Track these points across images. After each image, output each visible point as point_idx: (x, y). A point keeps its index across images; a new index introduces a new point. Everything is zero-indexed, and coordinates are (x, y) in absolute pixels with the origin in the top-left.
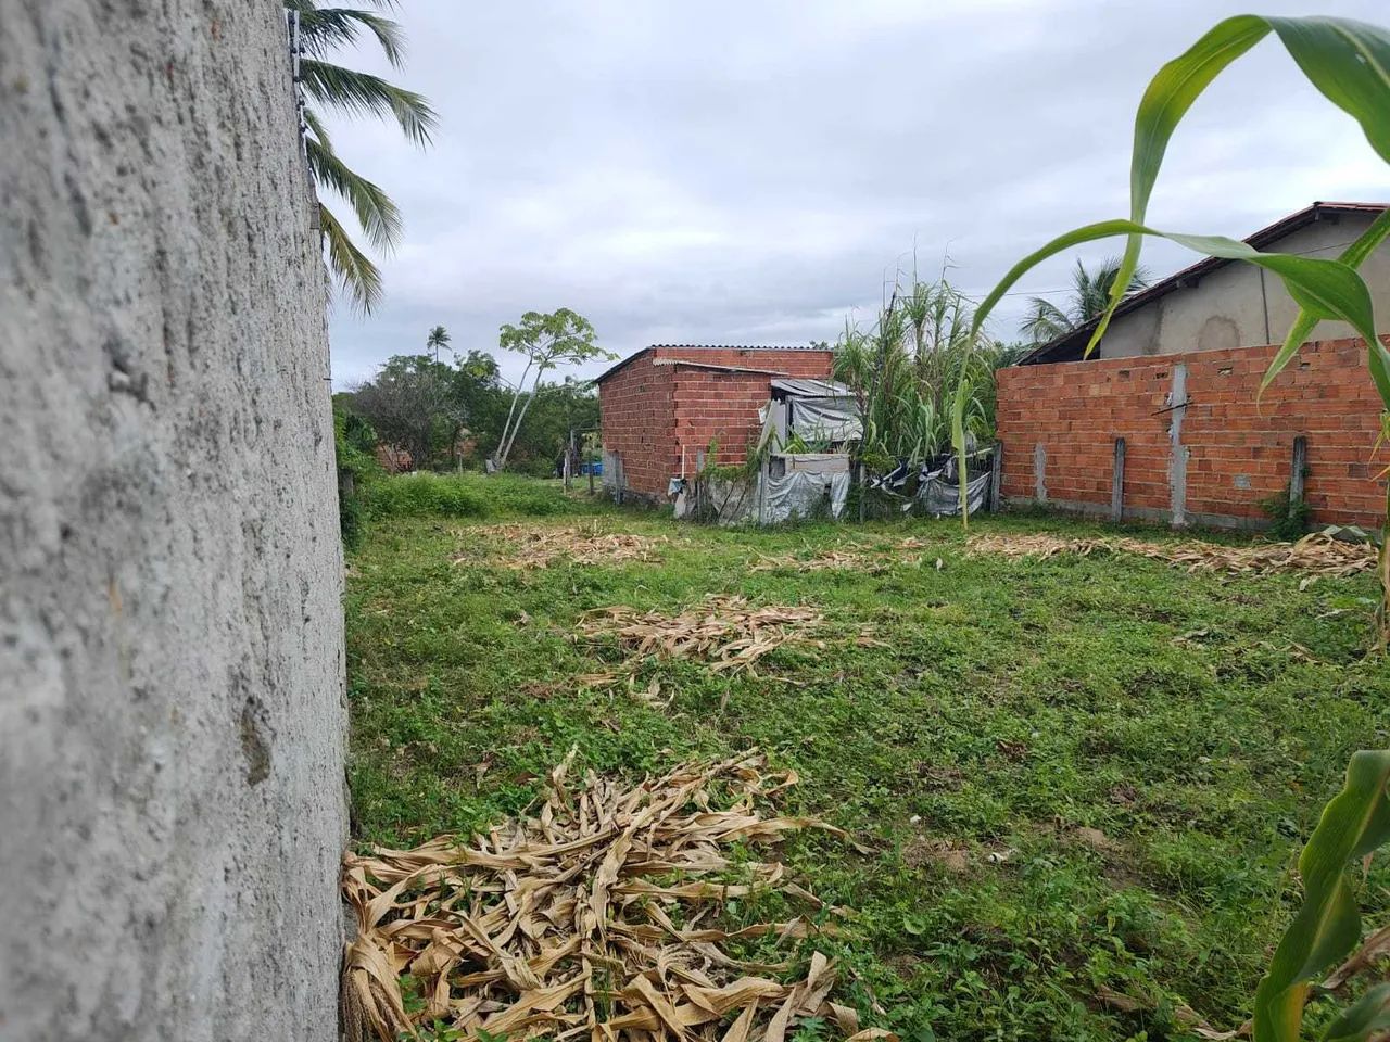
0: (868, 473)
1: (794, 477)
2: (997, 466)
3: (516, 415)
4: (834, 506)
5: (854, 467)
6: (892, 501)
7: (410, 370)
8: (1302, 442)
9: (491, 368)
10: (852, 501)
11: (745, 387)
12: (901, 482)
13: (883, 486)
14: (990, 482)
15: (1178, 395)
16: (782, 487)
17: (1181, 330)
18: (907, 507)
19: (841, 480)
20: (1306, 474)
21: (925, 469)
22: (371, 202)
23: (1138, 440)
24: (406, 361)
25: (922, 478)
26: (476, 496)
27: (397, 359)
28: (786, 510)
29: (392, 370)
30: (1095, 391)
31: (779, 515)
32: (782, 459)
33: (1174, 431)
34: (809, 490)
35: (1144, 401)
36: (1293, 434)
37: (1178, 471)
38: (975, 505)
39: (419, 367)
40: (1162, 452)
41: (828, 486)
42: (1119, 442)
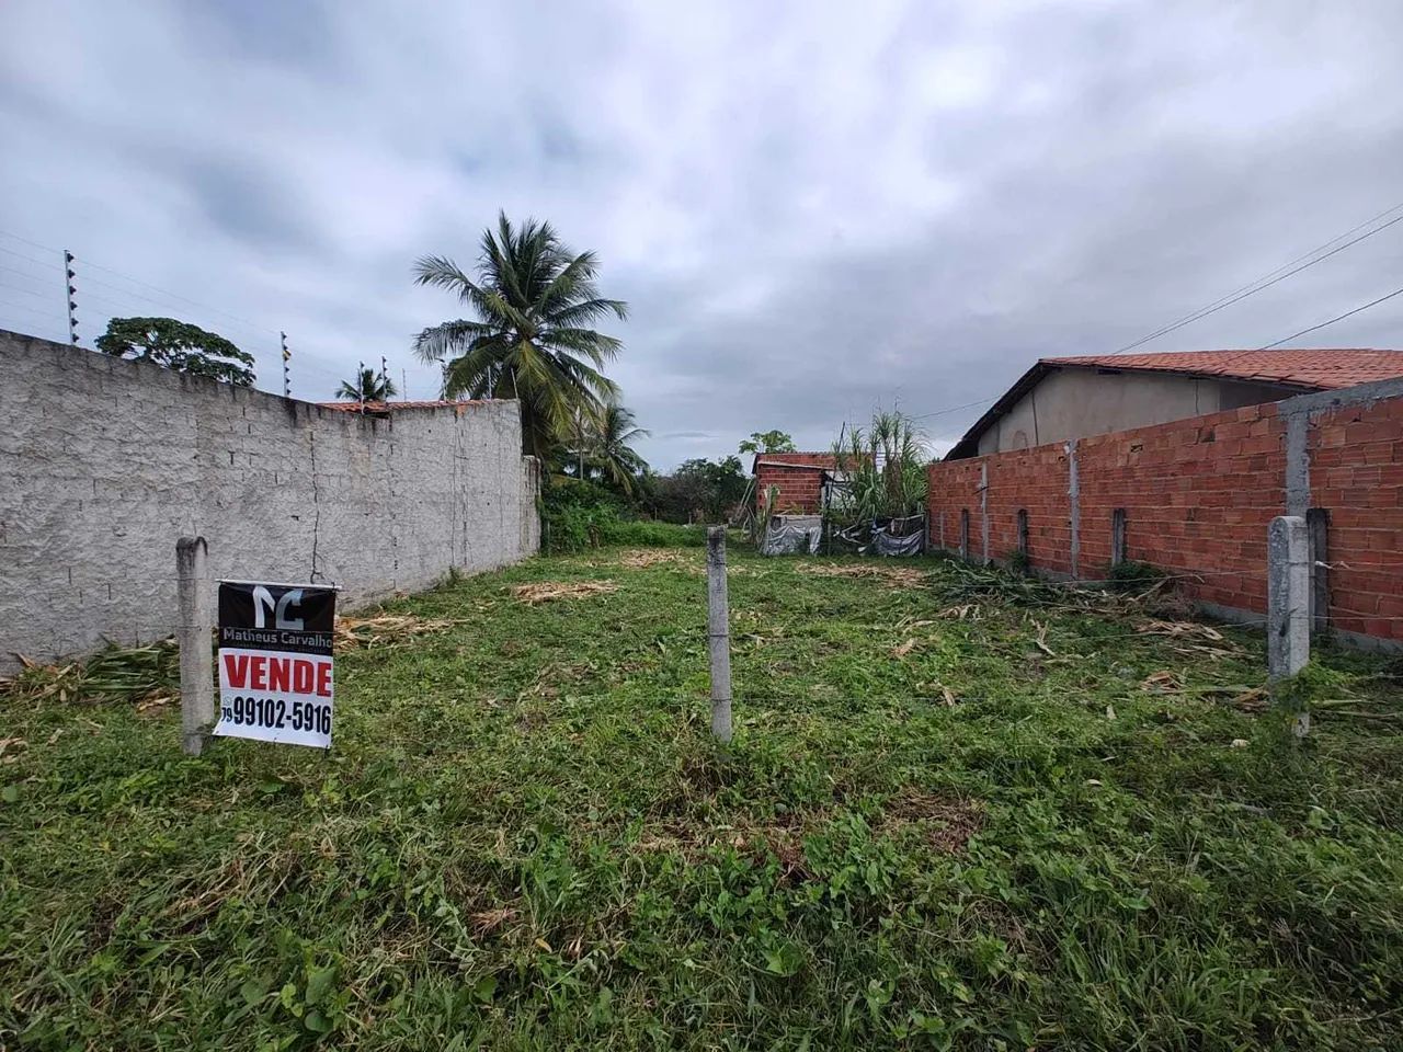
0: (833, 528)
1: (785, 529)
2: (927, 526)
3: (749, 491)
4: (811, 546)
5: (825, 523)
6: (850, 544)
7: (695, 467)
8: (1023, 513)
9: (738, 465)
10: (823, 542)
11: (804, 477)
12: (857, 534)
13: (844, 536)
14: (924, 535)
15: (984, 482)
16: (778, 535)
17: (1007, 437)
18: (861, 549)
19: (816, 530)
20: (1026, 533)
21: (875, 526)
22: (606, 388)
23: (972, 510)
24: (694, 462)
25: (873, 532)
26: (660, 534)
27: (688, 461)
28: (781, 547)
30: (958, 478)
31: (777, 550)
32: (779, 519)
33: (983, 505)
34: (796, 536)
35: (973, 485)
36: (1020, 507)
37: (985, 531)
38: (915, 551)
39: (701, 466)
40: (980, 518)
41: (807, 535)
42: (965, 511)
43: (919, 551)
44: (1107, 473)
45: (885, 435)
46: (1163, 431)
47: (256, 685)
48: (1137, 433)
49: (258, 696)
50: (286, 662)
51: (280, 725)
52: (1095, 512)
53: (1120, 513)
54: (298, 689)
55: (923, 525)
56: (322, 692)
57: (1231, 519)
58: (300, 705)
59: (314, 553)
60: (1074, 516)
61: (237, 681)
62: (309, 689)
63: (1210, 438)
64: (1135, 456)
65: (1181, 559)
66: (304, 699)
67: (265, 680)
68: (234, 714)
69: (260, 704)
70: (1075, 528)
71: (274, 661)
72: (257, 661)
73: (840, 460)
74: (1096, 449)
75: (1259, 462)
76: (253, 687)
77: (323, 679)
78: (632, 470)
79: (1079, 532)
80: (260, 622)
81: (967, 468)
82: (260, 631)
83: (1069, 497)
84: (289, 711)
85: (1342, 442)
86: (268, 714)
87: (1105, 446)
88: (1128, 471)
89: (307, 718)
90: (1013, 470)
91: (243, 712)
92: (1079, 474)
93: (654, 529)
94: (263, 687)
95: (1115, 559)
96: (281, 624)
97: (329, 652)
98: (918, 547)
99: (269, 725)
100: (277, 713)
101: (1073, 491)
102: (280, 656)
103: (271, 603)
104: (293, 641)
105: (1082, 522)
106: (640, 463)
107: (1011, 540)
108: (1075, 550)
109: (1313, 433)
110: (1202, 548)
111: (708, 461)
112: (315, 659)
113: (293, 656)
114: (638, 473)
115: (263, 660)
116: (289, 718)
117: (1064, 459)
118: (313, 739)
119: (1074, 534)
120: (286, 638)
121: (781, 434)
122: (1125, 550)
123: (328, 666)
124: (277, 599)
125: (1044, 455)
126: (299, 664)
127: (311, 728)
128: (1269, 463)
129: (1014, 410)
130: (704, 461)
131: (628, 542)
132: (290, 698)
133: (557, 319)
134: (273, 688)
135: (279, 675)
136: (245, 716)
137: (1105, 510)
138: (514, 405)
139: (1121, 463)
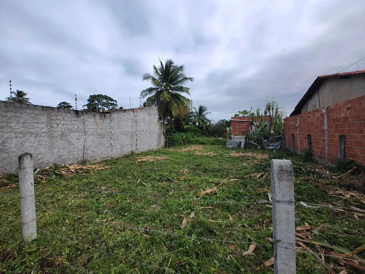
0: (249, 140)
1: (233, 140)
2: (283, 139)
4: (242, 146)
5: (246, 138)
6: (255, 145)
8: (309, 136)
10: (245, 145)
11: (245, 124)
12: (257, 142)
13: (252, 142)
14: (282, 143)
15: (298, 124)
16: (231, 142)
17: (310, 108)
18: (259, 147)
19: (243, 141)
20: (310, 143)
21: (263, 139)
22: (188, 101)
23: (295, 134)
25: (263, 141)
31: (231, 147)
33: (298, 133)
34: (237, 142)
35: (295, 125)
36: (309, 133)
37: (299, 141)
38: (278, 148)
39: (223, 121)
40: (297, 137)
41: (240, 142)
42: (293, 135)
43: (280, 148)
44: (338, 120)
45: (269, 110)
46: (360, 100)
48: (349, 102)
52: (334, 136)
53: (342, 137)
59: (84, 148)
60: (326, 138)
64: (348, 112)
70: (326, 142)
74: (334, 110)
78: (206, 123)
79: (328, 144)
81: (294, 119)
83: (324, 130)
87: (337, 109)
88: (346, 119)
90: (306, 119)
92: (328, 120)
93: (202, 140)
95: (340, 156)
98: (280, 146)
101: (326, 127)
105: (329, 140)
107: (306, 146)
108: (326, 151)
111: (226, 120)
114: (208, 124)
117: (322, 115)
119: (326, 144)
122: (345, 153)
125: (316, 113)
129: (312, 98)
130: (225, 120)
131: (195, 143)
133: (175, 84)
137: (337, 135)
138: (155, 108)
139: (343, 115)
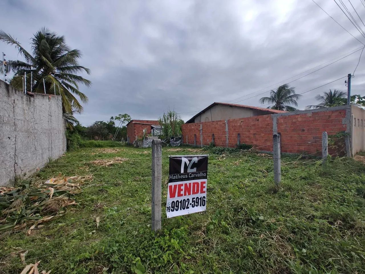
0: (161, 140)
1: (149, 140)
2: (182, 139)
3: (117, 131)
5: (159, 138)
6: (165, 144)
7: (99, 123)
8: (213, 135)
9: (114, 123)
11: (147, 127)
12: (167, 141)
13: (164, 142)
14: (181, 141)
15: (201, 128)
16: (147, 142)
17: (203, 119)
18: (168, 145)
20: (214, 139)
22: (83, 96)
23: (197, 135)
24: (99, 122)
25: (170, 140)
27: (97, 122)
28: (148, 145)
29: (96, 124)
30: (192, 127)
32: (147, 138)
33: (201, 133)
35: (197, 129)
37: (201, 139)
38: (179, 145)
39: (101, 123)
40: (200, 136)
42: (195, 135)
43: (180, 145)
44: (235, 126)
45: (171, 116)
46: (248, 118)
47: (180, 195)
48: (241, 119)
49: (180, 199)
50: (190, 184)
51: (188, 208)
52: (233, 134)
53: (239, 134)
54: (194, 193)
55: (180, 139)
56: (202, 192)
57: (263, 135)
58: (194, 198)
59: (15, 154)
60: (227, 135)
61: (172, 195)
62: (197, 192)
63: (258, 120)
64: (242, 123)
65: (252, 142)
66: (195, 196)
67: (182, 192)
68: (171, 208)
69: (181, 202)
70: (227, 137)
71: (186, 185)
72: (180, 186)
73: (160, 123)
74: (232, 122)
75: (268, 125)
76: (178, 196)
77: (203, 187)
78: (72, 124)
79: (228, 138)
80: (182, 171)
81: (195, 125)
82: (182, 174)
83: (226, 131)
84: (191, 202)
85: (283, 122)
86: (184, 205)
87: (235, 121)
88: (240, 126)
89: (196, 202)
90: (210, 125)
91: (175, 206)
92: (228, 127)
93: (98, 142)
94: (182, 195)
95: (238, 143)
96: (189, 171)
97: (205, 178)
98: (180, 144)
99: (184, 209)
100: (187, 203)
101: (227, 130)
102: (188, 182)
103: (188, 163)
104: (193, 176)
105: (229, 137)
106: (76, 121)
107: (209, 141)
108: (227, 142)
109: (278, 120)
110: (257, 140)
111: (104, 122)
112: (199, 181)
113: (192, 182)
114: (75, 124)
115: (182, 185)
116: (191, 204)
117: (224, 123)
118: (199, 209)
119: (227, 139)
120: (191, 175)
121: (127, 115)
122: (240, 141)
123: (204, 183)
124: (190, 161)
125: (219, 123)
126: (194, 184)
127: (198, 205)
128: (270, 125)
129: (205, 113)
130: (102, 122)
131: (89, 147)
132: (190, 197)
133: (63, 69)
134: (185, 195)
135: (188, 190)
136: (175, 208)
137: (235, 134)
138: (60, 98)
139: (239, 124)
